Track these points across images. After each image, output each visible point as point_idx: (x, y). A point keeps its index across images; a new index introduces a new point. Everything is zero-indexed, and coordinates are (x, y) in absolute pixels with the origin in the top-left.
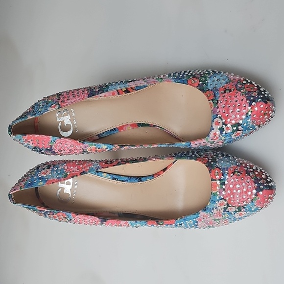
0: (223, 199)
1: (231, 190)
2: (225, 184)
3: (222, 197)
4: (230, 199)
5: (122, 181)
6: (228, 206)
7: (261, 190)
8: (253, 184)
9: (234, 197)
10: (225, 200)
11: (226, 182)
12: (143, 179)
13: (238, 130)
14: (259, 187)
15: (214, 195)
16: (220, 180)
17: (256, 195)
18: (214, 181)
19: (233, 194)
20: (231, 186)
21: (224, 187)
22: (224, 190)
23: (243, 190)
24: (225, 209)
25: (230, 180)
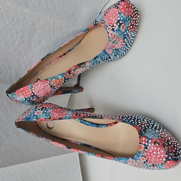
0: (144, 156)
1: (150, 153)
2: (147, 149)
3: (144, 155)
4: (148, 158)
5: (87, 125)
6: (147, 161)
7: (169, 160)
8: (165, 154)
9: (151, 158)
10: (146, 158)
11: (148, 148)
12: (100, 126)
14: (168, 157)
15: (139, 152)
16: (145, 145)
17: (165, 162)
18: (141, 145)
19: (151, 156)
20: (151, 151)
21: (146, 150)
22: (146, 152)
23: (157, 156)
24: (145, 162)
25: (151, 146)
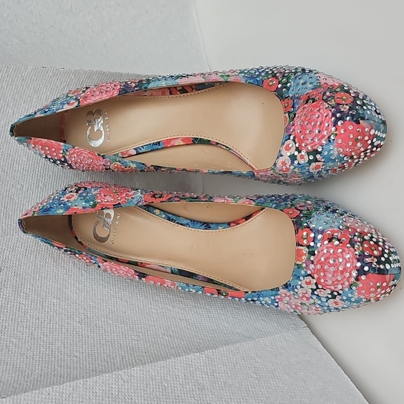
0: (310, 275)
1: (322, 264)
2: (314, 254)
3: (309, 272)
4: (319, 279)
5: (182, 224)
6: (318, 288)
7: (365, 273)
8: (355, 261)
9: (325, 276)
10: (313, 278)
11: (316, 252)
12: (212, 226)
13: (316, 160)
14: (362, 267)
15: (299, 268)
16: (309, 247)
17: (357, 279)
18: (300, 247)
19: (325, 271)
20: (322, 259)
21: (312, 258)
22: (312, 262)
23: (338, 268)
24: (313, 290)
25: (323, 247)
